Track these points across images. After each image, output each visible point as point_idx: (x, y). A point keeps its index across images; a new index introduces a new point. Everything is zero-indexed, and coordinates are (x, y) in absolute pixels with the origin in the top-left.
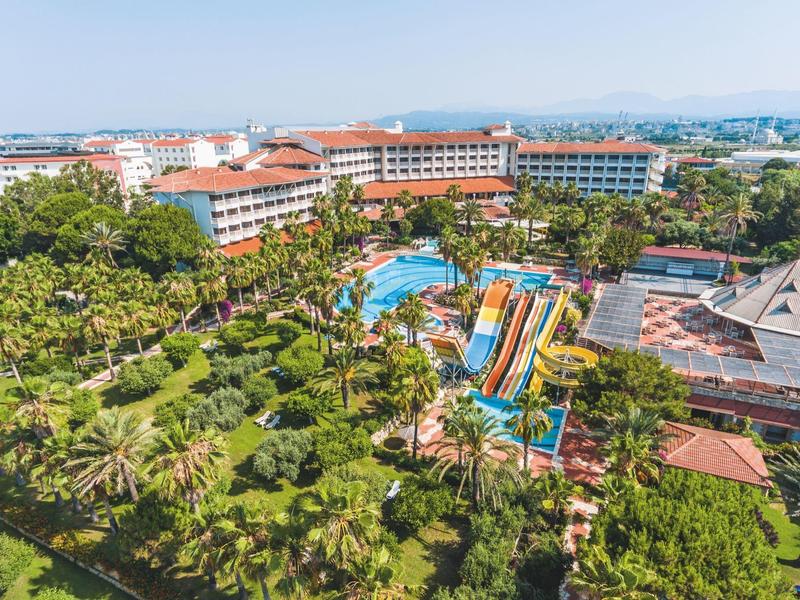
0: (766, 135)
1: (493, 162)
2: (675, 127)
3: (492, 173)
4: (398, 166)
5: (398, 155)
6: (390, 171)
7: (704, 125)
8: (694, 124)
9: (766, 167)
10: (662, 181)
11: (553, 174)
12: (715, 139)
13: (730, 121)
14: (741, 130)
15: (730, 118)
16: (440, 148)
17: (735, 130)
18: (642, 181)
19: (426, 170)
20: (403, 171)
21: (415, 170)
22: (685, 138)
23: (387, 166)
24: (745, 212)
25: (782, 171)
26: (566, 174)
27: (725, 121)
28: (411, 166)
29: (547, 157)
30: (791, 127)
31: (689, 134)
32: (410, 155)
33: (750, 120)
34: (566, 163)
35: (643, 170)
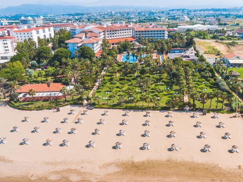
0: (184, 18)
1: (130, 33)
2: (153, 13)
3: (130, 36)
4: (110, 36)
5: (109, 33)
6: (108, 37)
7: (163, 13)
8: (159, 12)
9: (187, 31)
10: (167, 36)
11: (144, 36)
12: (169, 19)
13: (171, 11)
14: (176, 14)
15: (171, 10)
16: (118, 30)
17: (174, 15)
18: (164, 36)
19: (116, 36)
20: (111, 37)
21: (113, 36)
22: (159, 19)
23: (107, 36)
24: (185, 41)
25: (190, 32)
26: (147, 35)
27: (170, 10)
28: (112, 35)
29: (142, 31)
30: (191, 13)
31: (159, 17)
32: (112, 33)
33: (178, 10)
34: (147, 33)
35: (164, 34)
